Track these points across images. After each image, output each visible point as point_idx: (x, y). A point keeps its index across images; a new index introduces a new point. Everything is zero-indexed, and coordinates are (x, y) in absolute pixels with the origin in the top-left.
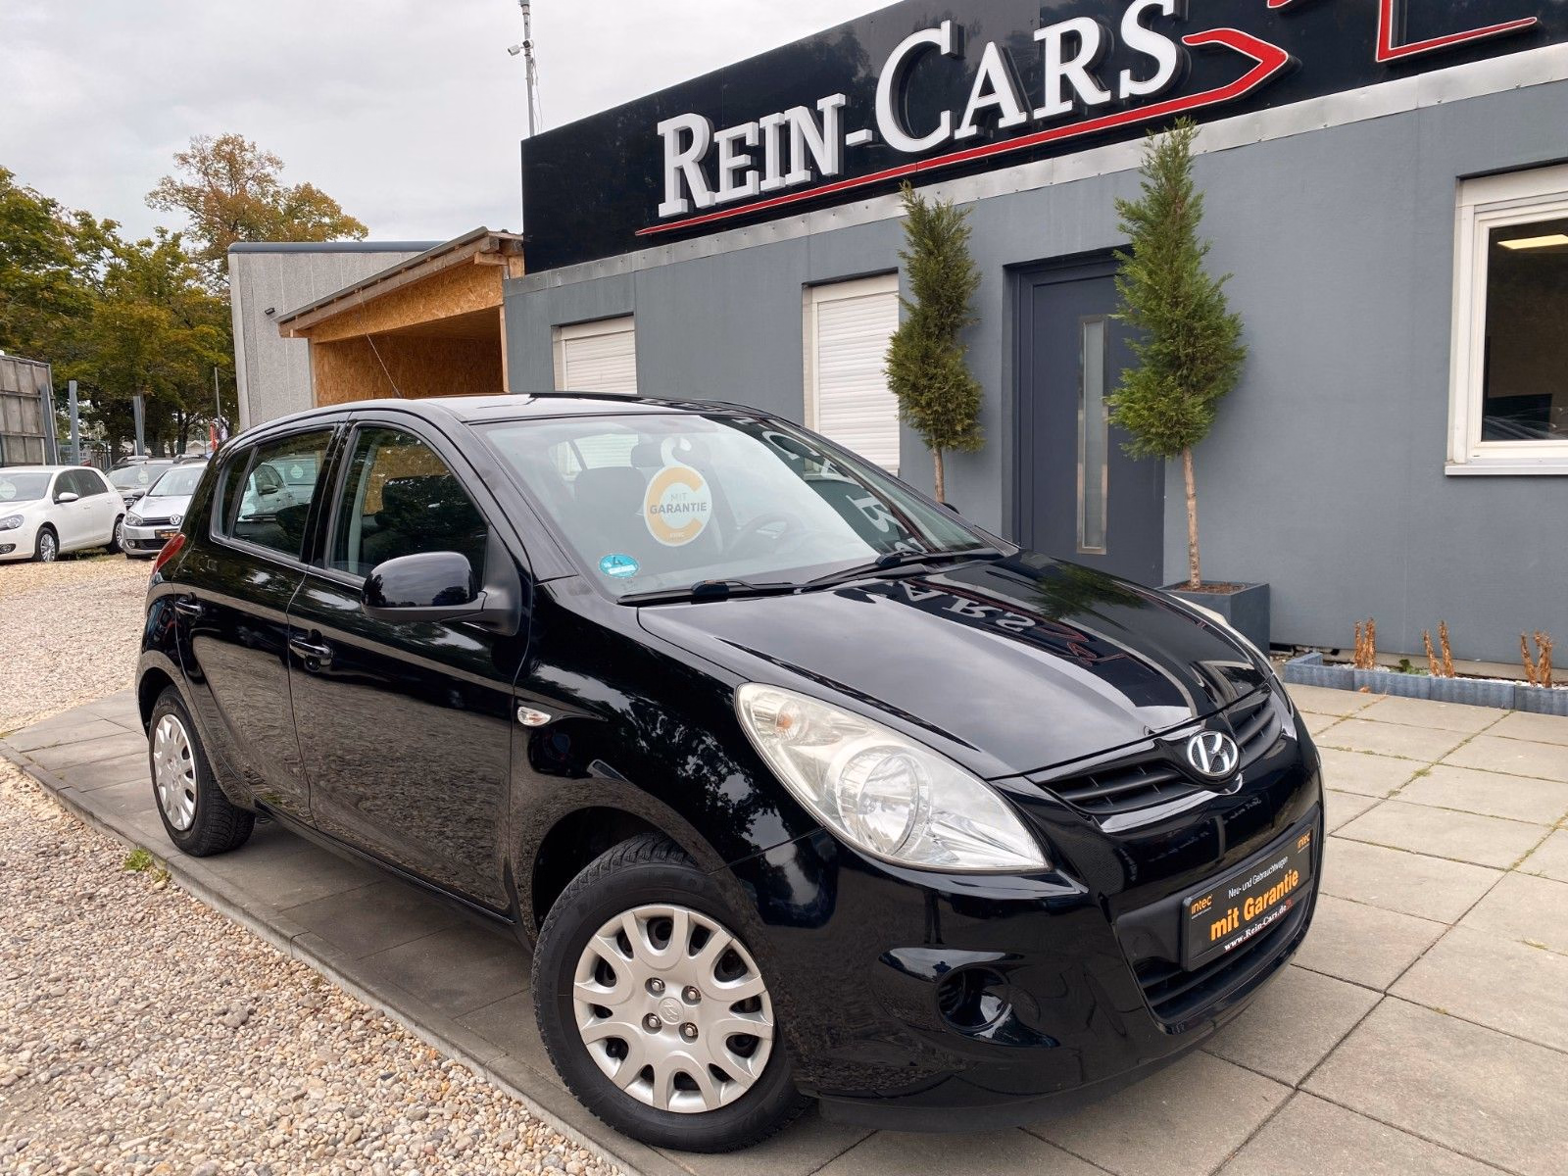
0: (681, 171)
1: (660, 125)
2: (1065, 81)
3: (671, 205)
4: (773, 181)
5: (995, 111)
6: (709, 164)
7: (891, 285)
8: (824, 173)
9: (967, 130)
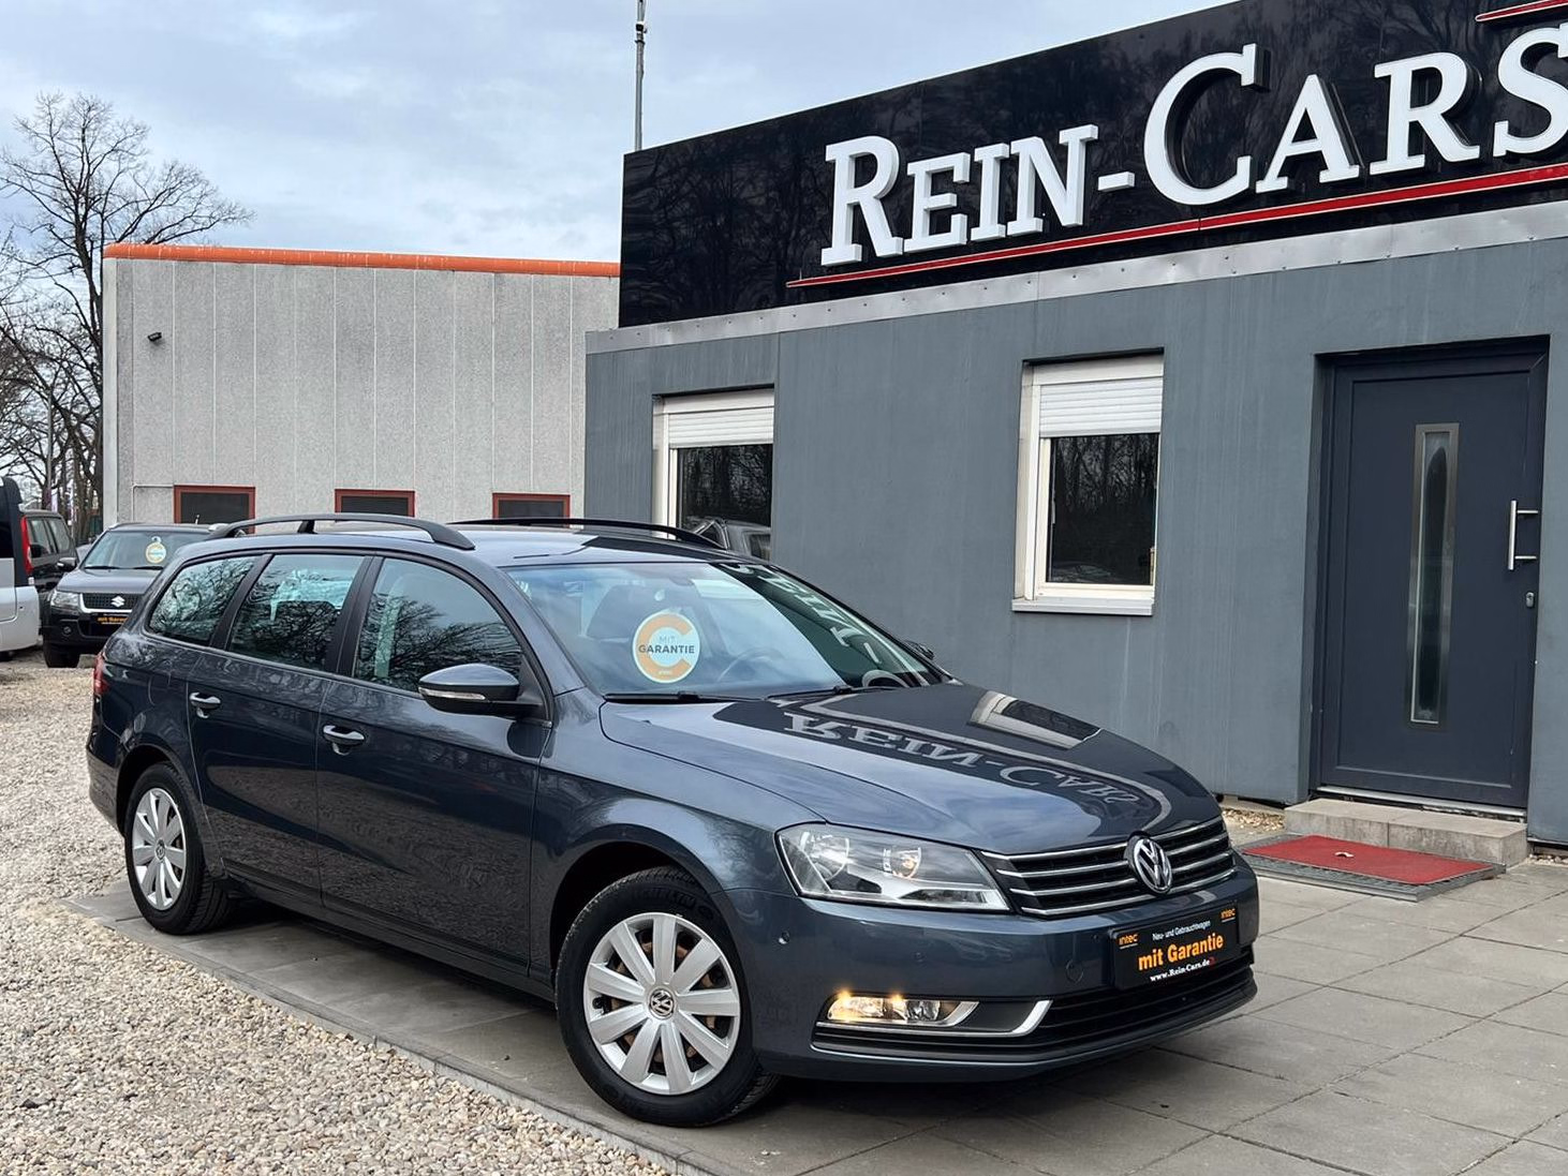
0: (856, 209)
1: (828, 147)
2: (1416, 130)
3: (841, 250)
4: (989, 228)
5: (1317, 161)
6: (898, 204)
7: (1155, 369)
8: (1063, 224)
9: (1273, 182)
